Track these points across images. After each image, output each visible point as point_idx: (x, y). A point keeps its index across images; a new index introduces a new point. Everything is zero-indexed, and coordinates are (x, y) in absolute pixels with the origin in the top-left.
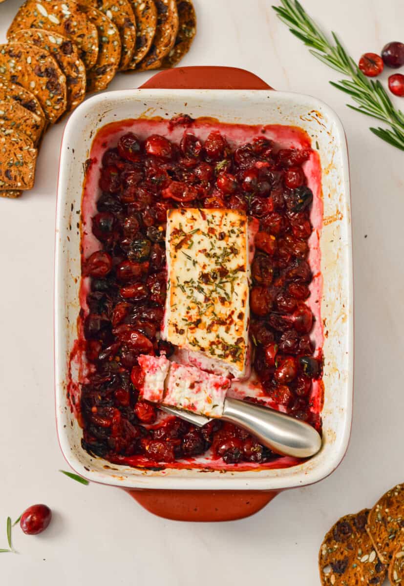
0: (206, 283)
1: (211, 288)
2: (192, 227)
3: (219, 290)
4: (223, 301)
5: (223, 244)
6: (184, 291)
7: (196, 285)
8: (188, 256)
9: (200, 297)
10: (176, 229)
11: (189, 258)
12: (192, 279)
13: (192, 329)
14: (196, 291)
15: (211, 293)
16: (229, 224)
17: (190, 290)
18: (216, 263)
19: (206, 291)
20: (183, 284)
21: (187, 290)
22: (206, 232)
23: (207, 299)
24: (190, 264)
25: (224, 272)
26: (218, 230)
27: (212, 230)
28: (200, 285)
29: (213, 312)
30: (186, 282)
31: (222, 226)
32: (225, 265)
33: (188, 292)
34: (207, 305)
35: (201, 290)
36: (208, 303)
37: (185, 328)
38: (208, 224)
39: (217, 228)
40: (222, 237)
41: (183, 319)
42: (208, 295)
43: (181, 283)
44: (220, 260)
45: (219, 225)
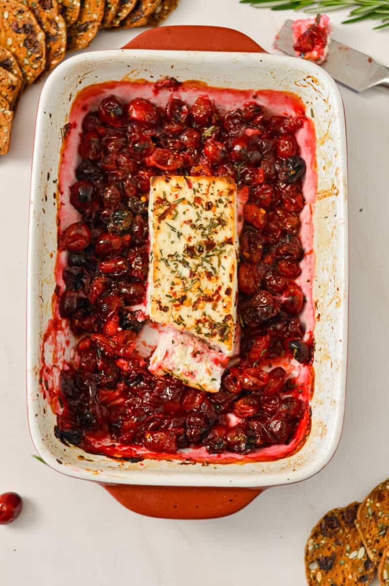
0: (192, 257)
1: (197, 262)
2: (177, 196)
3: (205, 264)
4: (209, 275)
5: (209, 214)
6: (168, 265)
7: (181, 259)
8: (173, 228)
9: (185, 272)
10: (160, 198)
11: (173, 229)
12: (176, 252)
13: (176, 306)
14: (180, 266)
15: (197, 268)
16: (216, 193)
17: (175, 264)
18: (202, 235)
19: (191, 265)
20: (167, 258)
21: (171, 264)
22: (192, 201)
23: (192, 274)
24: (174, 236)
25: (210, 245)
26: (205, 200)
27: (198, 200)
28: (185, 258)
29: (199, 288)
30: (170, 256)
31: (209, 195)
32: (212, 237)
33: (173, 267)
34: (192, 280)
35: (185, 264)
36: (193, 279)
37: (170, 305)
38: (195, 193)
39: (203, 197)
40: (209, 207)
41: (167, 296)
42: (193, 270)
43: (165, 256)
44: (207, 232)
45: (206, 194)
